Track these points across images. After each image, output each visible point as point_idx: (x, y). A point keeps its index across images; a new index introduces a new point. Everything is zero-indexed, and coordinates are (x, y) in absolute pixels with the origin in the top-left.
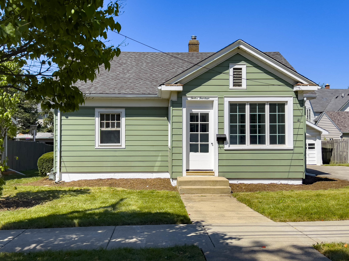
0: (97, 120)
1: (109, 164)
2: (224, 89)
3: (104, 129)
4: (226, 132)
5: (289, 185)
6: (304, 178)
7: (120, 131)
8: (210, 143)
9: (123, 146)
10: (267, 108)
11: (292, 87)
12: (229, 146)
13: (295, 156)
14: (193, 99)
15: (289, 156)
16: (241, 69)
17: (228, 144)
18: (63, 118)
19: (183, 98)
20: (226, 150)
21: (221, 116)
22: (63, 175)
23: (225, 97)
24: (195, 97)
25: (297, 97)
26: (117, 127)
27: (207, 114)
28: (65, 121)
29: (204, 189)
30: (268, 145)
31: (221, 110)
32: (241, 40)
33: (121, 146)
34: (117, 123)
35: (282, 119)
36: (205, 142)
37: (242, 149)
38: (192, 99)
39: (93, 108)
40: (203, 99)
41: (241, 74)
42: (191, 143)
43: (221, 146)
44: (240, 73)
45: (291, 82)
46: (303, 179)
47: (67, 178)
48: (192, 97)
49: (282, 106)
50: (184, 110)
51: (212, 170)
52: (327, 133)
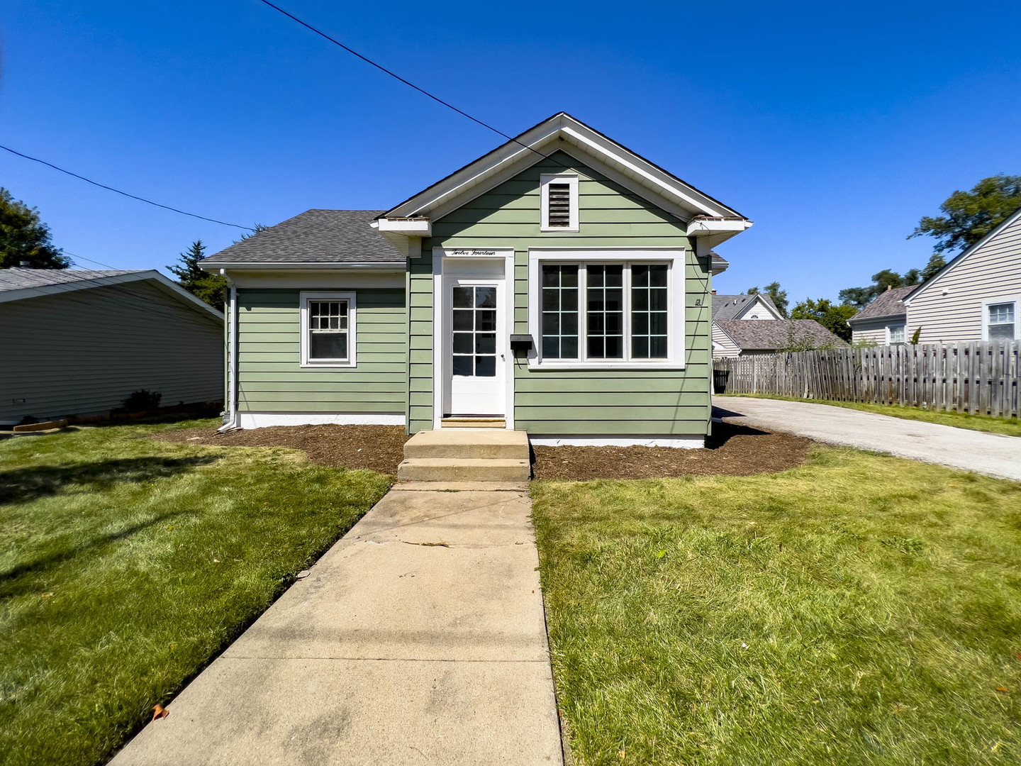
0: (305, 313)
1: (328, 397)
2: (529, 230)
3: (318, 331)
4: (534, 330)
5: (674, 449)
6: (710, 434)
7: (346, 334)
8: (497, 355)
9: (353, 364)
10: (627, 274)
11: (684, 226)
12: (540, 363)
13: (690, 385)
14: (458, 255)
15: (675, 385)
16: (567, 186)
17: (537, 358)
18: (242, 309)
19: (435, 252)
20: (532, 371)
21: (520, 294)
22: (243, 416)
23: (530, 249)
24: (463, 250)
25: (695, 250)
26: (342, 327)
27: (493, 291)
28: (245, 315)
29: (460, 469)
30: (627, 360)
31: (521, 280)
32: (565, 113)
33: (349, 363)
34: (342, 319)
35: (661, 300)
36: (486, 353)
37: (568, 368)
38: (456, 253)
39: (297, 291)
40: (482, 255)
41: (568, 199)
42: (455, 354)
43: (521, 360)
44: (566, 197)
45: (681, 216)
46: (706, 436)
47: (250, 422)
48: (455, 249)
49: (659, 271)
50: (438, 279)
51: (503, 416)
52: (722, 348)
